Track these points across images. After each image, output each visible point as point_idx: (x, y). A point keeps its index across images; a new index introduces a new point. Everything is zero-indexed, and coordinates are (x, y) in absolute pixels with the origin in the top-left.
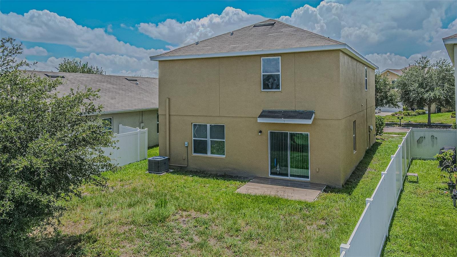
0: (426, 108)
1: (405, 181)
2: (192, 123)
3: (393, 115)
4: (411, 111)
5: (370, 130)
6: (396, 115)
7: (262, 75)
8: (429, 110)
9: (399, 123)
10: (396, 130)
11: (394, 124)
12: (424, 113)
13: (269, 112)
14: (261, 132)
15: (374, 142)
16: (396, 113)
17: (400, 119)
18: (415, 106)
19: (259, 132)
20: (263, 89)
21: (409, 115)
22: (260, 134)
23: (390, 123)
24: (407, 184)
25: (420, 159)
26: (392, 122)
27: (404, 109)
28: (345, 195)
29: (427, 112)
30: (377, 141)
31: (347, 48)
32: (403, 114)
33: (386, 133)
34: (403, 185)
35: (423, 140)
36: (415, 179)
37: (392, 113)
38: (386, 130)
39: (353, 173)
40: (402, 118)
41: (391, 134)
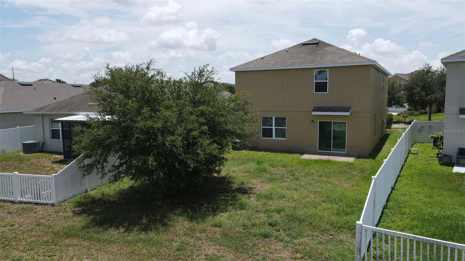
0: (428, 109)
1: (408, 154)
2: (261, 116)
3: (399, 115)
4: (414, 111)
5: (383, 123)
6: (401, 115)
7: (314, 82)
8: (430, 110)
9: (404, 121)
10: (402, 126)
11: (399, 122)
12: (426, 113)
13: (320, 108)
14: (313, 121)
15: (385, 133)
16: (401, 113)
17: (405, 118)
18: (419, 107)
19: (312, 122)
20: (315, 92)
21: (413, 115)
22: (312, 123)
23: (396, 121)
24: (410, 155)
25: (420, 143)
26: (398, 120)
27: (408, 110)
28: (371, 160)
29: (428, 112)
30: (387, 133)
31: (376, 64)
32: (407, 114)
33: (394, 128)
34: (408, 155)
35: (423, 130)
36: (416, 152)
37: (398, 113)
38: (394, 126)
39: (373, 150)
40: (407, 116)
41: (397, 128)
